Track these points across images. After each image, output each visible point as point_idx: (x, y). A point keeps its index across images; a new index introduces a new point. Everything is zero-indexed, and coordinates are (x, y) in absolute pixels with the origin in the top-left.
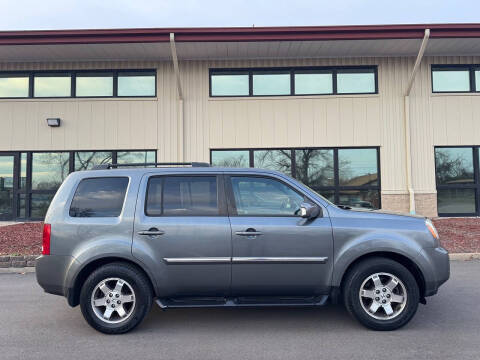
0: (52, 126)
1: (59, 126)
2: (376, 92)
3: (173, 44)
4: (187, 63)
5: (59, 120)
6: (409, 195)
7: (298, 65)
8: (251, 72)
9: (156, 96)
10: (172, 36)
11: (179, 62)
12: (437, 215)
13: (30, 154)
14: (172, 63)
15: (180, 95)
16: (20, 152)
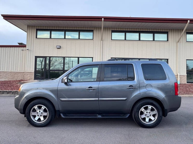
0: (58, 48)
1: (60, 48)
2: (168, 40)
3: (103, 22)
4: (106, 28)
5: (60, 46)
6: (178, 75)
7: (142, 30)
8: (125, 32)
9: (93, 39)
10: (103, 19)
11: (103, 28)
12: (186, 82)
13: (50, 57)
14: (101, 28)
15: (102, 39)
16: (47, 57)
